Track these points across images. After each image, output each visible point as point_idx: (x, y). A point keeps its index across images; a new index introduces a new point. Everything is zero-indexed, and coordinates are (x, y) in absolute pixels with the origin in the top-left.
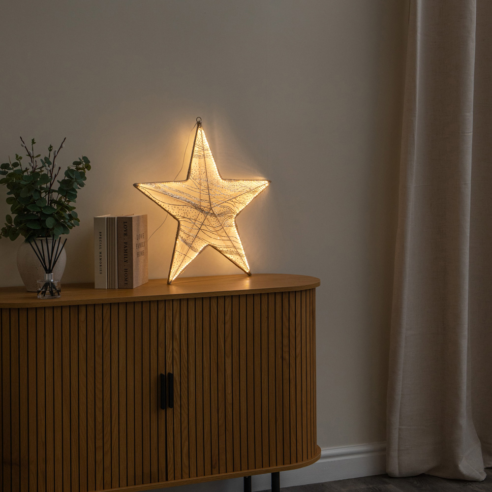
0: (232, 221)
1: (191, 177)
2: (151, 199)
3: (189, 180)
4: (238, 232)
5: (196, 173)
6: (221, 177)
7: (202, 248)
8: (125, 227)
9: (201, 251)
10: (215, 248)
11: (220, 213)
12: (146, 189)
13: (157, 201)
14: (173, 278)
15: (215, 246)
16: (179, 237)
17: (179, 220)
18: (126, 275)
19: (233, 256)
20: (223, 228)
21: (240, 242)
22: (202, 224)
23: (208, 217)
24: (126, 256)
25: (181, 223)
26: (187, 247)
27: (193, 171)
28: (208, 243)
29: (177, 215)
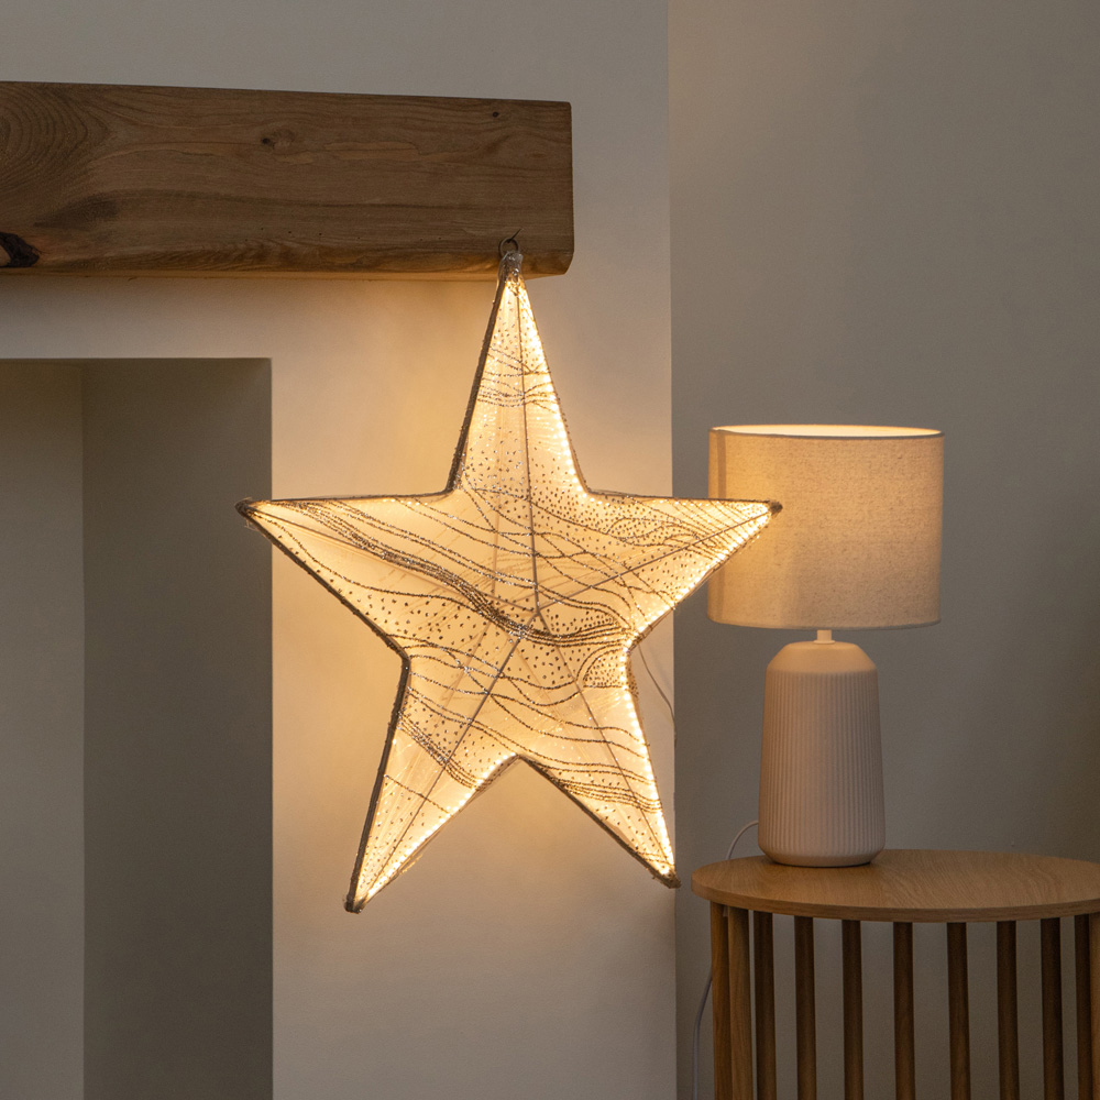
0: (616, 665)
1: (464, 482)
2: (302, 564)
3: (457, 492)
4: (637, 709)
5: (486, 464)
6: (583, 482)
7: (492, 768)
9: (490, 781)
10: (543, 771)
11: (572, 631)
12: (286, 525)
13: (325, 575)
14: (366, 889)
15: (545, 762)
16: (404, 724)
17: (409, 652)
19: (610, 805)
20: (579, 691)
21: (643, 751)
22: (500, 675)
23: (524, 644)
25: (417, 667)
26: (431, 766)
27: (473, 456)
28: (519, 751)
29: (402, 634)
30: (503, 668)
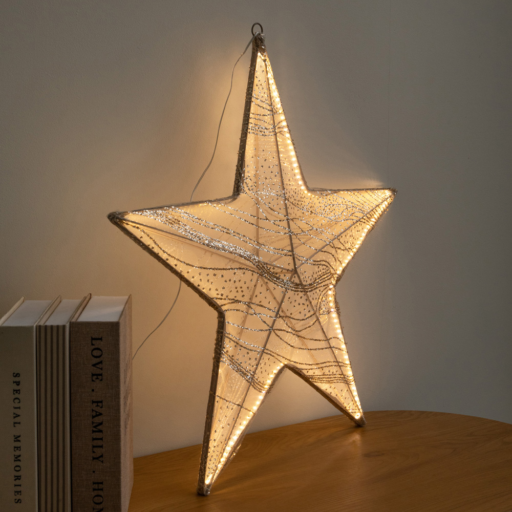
1: (246, 188)
2: (156, 256)
3: (242, 195)
4: (340, 323)
6: (305, 183)
7: (272, 376)
8: (96, 353)
9: (272, 386)
10: (298, 372)
11: (312, 280)
12: (145, 229)
13: (172, 262)
14: (211, 477)
15: (299, 366)
16: (225, 359)
17: (224, 308)
18: (97, 500)
19: (333, 385)
20: (318, 319)
21: (343, 347)
22: (277, 316)
23: (290, 293)
24: (99, 443)
25: (228, 317)
26: (243, 384)
27: (250, 171)
28: (285, 362)
29: (219, 296)
30: (278, 311)
